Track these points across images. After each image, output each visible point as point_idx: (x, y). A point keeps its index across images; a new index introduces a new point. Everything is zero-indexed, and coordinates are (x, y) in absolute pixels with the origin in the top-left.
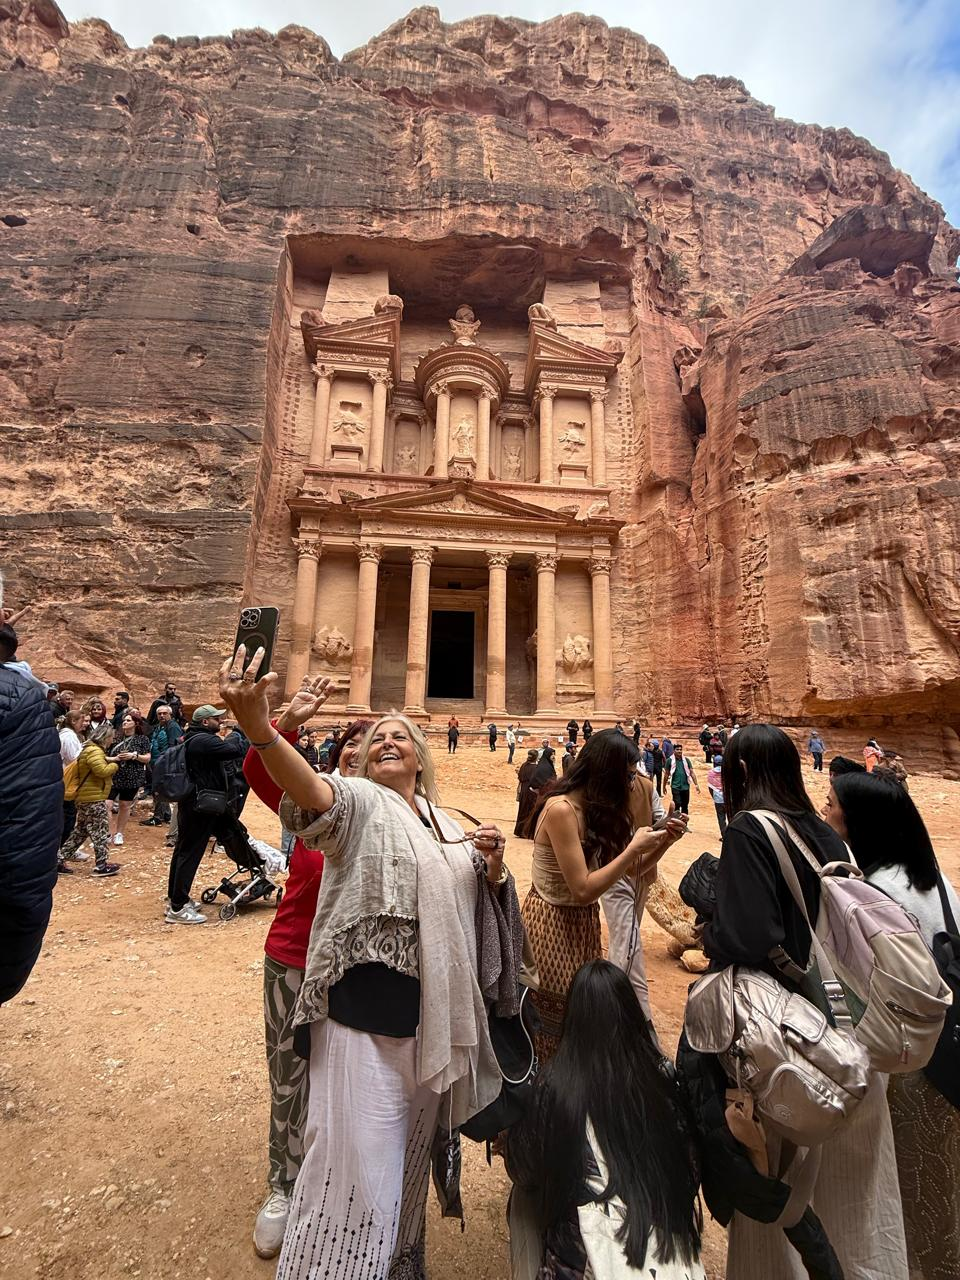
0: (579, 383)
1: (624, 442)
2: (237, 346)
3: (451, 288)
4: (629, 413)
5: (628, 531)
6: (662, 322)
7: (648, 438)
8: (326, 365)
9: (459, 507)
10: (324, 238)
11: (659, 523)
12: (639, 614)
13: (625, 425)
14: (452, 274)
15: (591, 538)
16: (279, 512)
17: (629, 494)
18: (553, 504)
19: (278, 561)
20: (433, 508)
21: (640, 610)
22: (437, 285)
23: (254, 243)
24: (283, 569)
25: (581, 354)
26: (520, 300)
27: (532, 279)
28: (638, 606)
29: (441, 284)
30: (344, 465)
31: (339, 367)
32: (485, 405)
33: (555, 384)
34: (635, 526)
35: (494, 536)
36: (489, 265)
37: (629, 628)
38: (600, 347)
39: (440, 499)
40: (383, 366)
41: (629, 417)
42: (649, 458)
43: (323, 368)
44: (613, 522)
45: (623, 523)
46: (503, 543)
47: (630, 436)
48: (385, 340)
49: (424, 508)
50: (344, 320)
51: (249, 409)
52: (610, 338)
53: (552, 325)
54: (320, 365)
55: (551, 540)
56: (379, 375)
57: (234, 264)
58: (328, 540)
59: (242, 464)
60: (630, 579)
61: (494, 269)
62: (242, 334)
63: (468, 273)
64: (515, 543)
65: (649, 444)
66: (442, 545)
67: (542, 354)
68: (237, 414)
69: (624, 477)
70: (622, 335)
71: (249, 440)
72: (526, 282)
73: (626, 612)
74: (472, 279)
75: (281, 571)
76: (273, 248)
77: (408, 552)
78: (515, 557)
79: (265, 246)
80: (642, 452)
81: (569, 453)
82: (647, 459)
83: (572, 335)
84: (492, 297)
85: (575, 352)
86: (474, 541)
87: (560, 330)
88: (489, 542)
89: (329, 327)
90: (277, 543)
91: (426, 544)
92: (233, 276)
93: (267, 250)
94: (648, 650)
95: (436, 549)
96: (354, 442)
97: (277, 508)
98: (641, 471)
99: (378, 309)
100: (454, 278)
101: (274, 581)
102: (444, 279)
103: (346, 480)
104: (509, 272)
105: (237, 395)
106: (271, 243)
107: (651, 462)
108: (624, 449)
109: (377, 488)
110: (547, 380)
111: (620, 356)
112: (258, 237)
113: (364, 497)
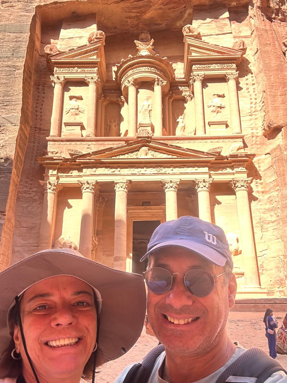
0: (218, 70)
1: (251, 103)
2: (5, 70)
3: (136, 22)
4: (253, 84)
5: (259, 160)
6: (271, 26)
7: (267, 99)
8: (59, 76)
9: (143, 154)
10: (58, 5)
11: (279, 153)
12: (271, 216)
13: (251, 92)
14: (135, 14)
15: (233, 166)
16: (32, 166)
17: (257, 137)
18: (205, 147)
19: (32, 195)
20: (126, 156)
21: (272, 213)
22: (127, 22)
23: (18, 12)
24: (35, 201)
25: (218, 52)
26: (178, 24)
27: (185, 11)
28: (269, 210)
29: (129, 21)
30: (71, 134)
31: (68, 76)
32: (158, 89)
33: (203, 73)
34: (264, 157)
35: (168, 170)
36: (157, 6)
37: (265, 226)
38: (230, 46)
39: (132, 151)
40: (93, 73)
41: (254, 86)
42: (268, 112)
43: (58, 78)
44: (247, 156)
45: (254, 155)
46: (174, 174)
47: (256, 99)
48: (95, 57)
49: (121, 157)
50: (70, 48)
51: (13, 105)
52: (237, 40)
53: (198, 37)
54: (56, 76)
55: (206, 169)
56: (92, 78)
57: (6, 25)
58: (63, 180)
59: (7, 138)
60: (263, 192)
61: (160, 9)
62: (9, 63)
63: (145, 12)
64: (181, 174)
65: (267, 102)
66: (134, 179)
67: (193, 54)
68: (5, 109)
69: (253, 126)
70: (245, 37)
71: (12, 124)
72: (182, 13)
73: (262, 215)
74: (148, 15)
75: (34, 202)
76: (28, 14)
77: (112, 184)
78: (182, 183)
79: (23, 13)
80: (264, 109)
81: (215, 113)
82: (266, 112)
83: (211, 41)
84: (161, 24)
85: (214, 51)
86: (155, 174)
87: (203, 38)
88: (165, 174)
89: (61, 53)
90: (31, 184)
91: (123, 178)
92: (5, 31)
93: (25, 16)
94: (280, 239)
95: (130, 181)
96: (78, 119)
97: (31, 163)
98: (264, 121)
99: (90, 40)
100: (137, 16)
101: (29, 209)
102: (130, 18)
103: (73, 143)
104: (170, 9)
105: (5, 98)
106: (27, 11)
107: (270, 114)
108: (251, 107)
109: (92, 146)
110: (197, 70)
111: (244, 50)
112: (20, 9)
113: (84, 153)
